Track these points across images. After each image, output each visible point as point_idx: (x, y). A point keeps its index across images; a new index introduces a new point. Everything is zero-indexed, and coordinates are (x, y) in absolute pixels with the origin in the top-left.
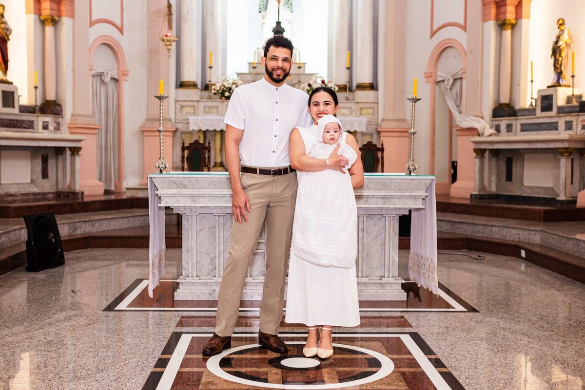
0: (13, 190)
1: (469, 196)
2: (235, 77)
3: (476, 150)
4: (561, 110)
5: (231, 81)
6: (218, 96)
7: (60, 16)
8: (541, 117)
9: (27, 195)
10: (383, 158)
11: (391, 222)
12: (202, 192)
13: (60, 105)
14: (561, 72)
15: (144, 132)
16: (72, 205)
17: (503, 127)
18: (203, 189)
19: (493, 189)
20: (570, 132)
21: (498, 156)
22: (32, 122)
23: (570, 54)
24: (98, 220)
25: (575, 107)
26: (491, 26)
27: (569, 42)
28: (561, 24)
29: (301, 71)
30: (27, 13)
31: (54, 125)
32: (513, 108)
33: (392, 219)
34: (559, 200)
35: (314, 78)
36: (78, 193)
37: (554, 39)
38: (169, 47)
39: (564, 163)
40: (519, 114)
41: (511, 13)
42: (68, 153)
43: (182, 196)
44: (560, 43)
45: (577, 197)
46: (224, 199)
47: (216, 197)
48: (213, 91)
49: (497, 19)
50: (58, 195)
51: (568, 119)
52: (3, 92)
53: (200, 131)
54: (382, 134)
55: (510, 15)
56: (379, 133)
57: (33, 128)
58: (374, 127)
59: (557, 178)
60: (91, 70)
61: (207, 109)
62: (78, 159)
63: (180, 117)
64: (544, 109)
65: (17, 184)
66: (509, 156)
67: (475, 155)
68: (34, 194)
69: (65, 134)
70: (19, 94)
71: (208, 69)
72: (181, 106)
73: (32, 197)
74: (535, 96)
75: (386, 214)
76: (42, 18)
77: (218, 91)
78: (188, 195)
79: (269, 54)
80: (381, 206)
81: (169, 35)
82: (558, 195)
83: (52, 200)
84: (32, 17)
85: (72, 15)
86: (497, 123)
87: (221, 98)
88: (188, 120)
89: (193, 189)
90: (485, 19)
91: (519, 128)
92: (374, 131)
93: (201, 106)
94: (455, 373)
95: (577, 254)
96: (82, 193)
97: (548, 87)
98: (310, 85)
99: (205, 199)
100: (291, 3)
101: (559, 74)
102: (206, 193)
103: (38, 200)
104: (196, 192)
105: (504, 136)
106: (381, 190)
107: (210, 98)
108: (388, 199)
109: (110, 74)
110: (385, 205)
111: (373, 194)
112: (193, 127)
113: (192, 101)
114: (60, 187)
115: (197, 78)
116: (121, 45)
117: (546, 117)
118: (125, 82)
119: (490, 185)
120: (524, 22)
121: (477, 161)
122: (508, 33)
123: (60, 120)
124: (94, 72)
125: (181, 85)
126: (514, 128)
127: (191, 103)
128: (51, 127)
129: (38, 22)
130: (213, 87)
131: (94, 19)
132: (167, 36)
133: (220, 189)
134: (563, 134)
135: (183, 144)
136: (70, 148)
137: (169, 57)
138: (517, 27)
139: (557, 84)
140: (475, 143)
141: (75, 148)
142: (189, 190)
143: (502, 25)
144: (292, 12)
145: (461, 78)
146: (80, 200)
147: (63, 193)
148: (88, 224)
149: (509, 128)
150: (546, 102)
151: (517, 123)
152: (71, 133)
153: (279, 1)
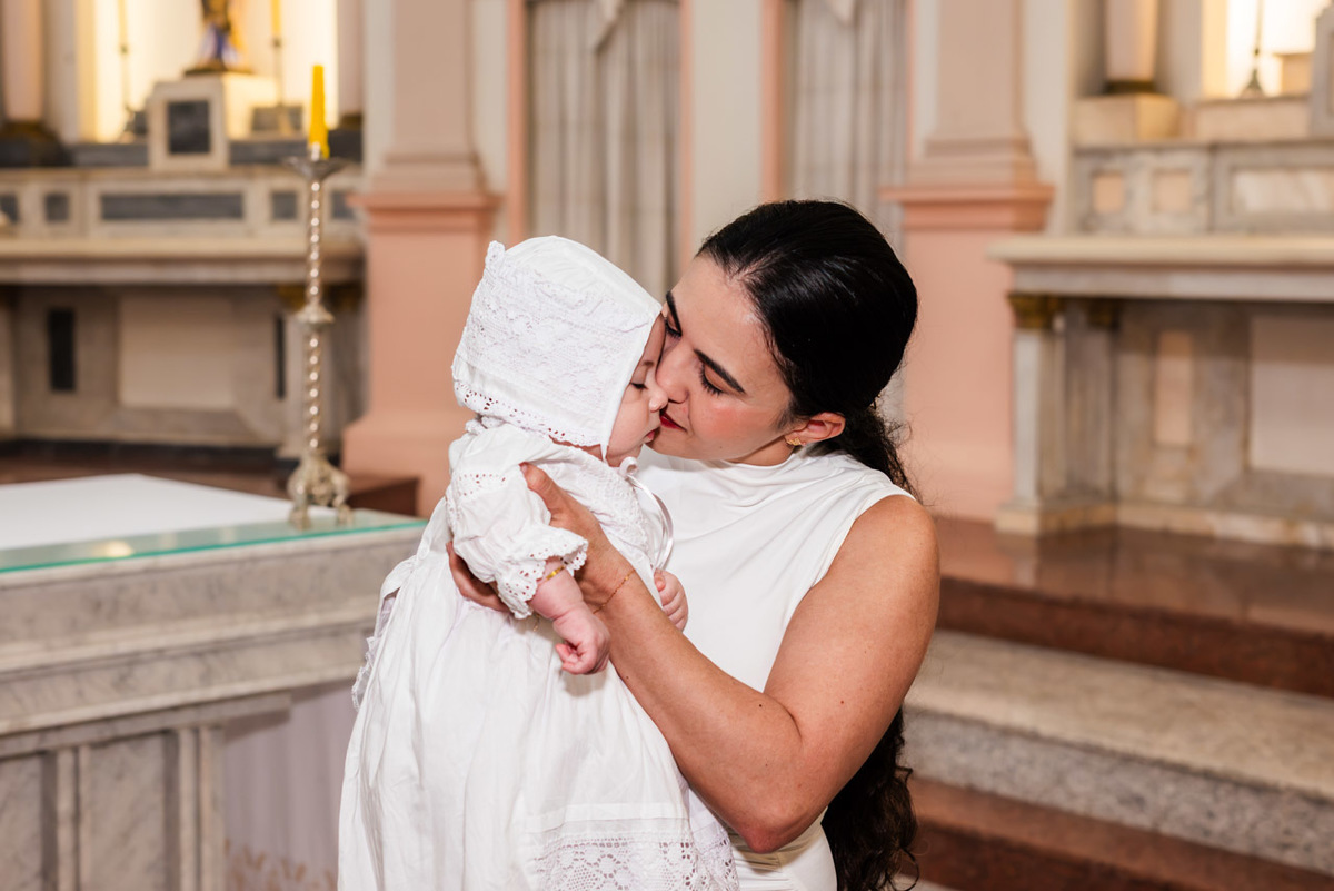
4: (244, 156)
8: (167, 171)
11: (205, 753)
14: (228, 26)
17: (32, 204)
19: (4, 420)
20: (290, 226)
32: (55, 137)
33: (205, 737)
40: (82, 158)
51: (282, 182)
64: (181, 146)
66: (63, 305)
74: (138, 103)
86: (5, 189)
91: (93, 208)
97: (186, 73)
105: (38, 238)
117: (194, 174)
126: (75, 206)
134: (265, 235)
139: (214, 67)
149: (56, 207)
150: (185, 125)
151: (87, 193)
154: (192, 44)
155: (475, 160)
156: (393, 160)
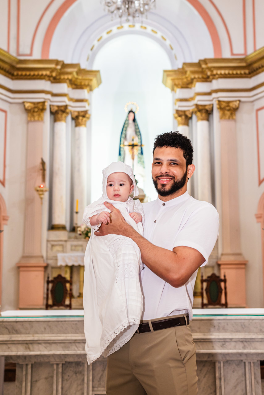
6: (83, 236)
10: (225, 288)
11: (252, 369)
12: (36, 337)
15: (19, 268)
18: (37, 333)
33: (252, 365)
38: (42, 196)
43: (14, 343)
46: (62, 345)
47: (53, 343)
48: (79, 232)
53: (67, 266)
54: (222, 267)
56: (219, 265)
58: (215, 261)
61: (73, 248)
63: (51, 254)
71: (75, 215)
72: (52, 245)
75: (246, 360)
77: (83, 232)
78: (21, 342)
80: (240, 351)
81: (42, 186)
87: (85, 238)
88: (56, 257)
89: (26, 334)
92: (214, 264)
93: (68, 245)
99: (40, 346)
100: (143, 162)
102: (41, 339)
104: (29, 338)
106: (239, 332)
107: (76, 238)
108: (248, 343)
110: (245, 349)
111: (230, 337)
112: (60, 263)
113: (61, 241)
115: (66, 222)
116: (3, 196)
118: (5, 226)
125: (52, 227)
127: (60, 243)
130: (79, 229)
132: (40, 187)
133: (57, 333)
135: (48, 278)
137: (42, 203)
142: (23, 335)
144: (144, 168)
153: (133, 159)
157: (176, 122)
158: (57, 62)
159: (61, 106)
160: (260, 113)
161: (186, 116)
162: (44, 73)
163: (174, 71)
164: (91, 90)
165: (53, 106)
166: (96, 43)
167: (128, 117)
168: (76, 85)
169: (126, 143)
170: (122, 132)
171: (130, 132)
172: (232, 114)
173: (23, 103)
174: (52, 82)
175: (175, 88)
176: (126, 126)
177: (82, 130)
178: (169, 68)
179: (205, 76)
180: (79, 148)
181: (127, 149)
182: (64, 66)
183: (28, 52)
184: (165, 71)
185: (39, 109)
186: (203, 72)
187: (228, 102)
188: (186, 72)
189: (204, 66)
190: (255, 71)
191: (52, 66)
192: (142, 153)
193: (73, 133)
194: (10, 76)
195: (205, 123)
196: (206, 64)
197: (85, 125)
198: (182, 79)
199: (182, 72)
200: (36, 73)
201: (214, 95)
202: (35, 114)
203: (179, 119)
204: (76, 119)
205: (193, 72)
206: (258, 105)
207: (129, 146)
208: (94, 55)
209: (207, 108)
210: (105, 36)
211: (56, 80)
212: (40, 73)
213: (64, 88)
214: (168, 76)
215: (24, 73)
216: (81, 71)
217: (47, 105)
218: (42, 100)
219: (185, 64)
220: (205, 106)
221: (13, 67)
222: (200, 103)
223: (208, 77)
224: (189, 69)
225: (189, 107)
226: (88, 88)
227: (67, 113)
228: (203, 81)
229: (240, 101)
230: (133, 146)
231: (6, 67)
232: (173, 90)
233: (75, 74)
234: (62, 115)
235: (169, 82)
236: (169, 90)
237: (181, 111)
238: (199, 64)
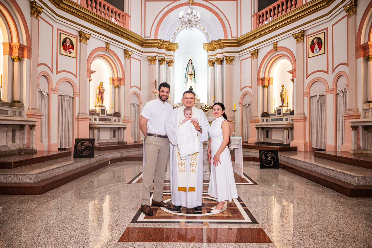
0: (104, 141)
1: (254, 143)
2: (177, 104)
3: (256, 128)
4: (284, 114)
5: (175, 106)
7: (120, 85)
8: (278, 117)
9: (108, 143)
13: (120, 114)
14: (284, 102)
16: (122, 146)
17: (265, 120)
19: (262, 140)
20: (287, 122)
21: (263, 130)
22: (111, 119)
23: (286, 96)
24: (130, 151)
25: (289, 113)
26: (260, 87)
27: (286, 92)
28: (283, 86)
29: (198, 102)
30: (110, 84)
31: (118, 120)
32: (268, 113)
34: (284, 144)
35: (203, 104)
36: (125, 142)
37: (281, 91)
38: (155, 95)
39: (286, 131)
40: (270, 115)
41: (266, 83)
42: (122, 129)
44: (283, 93)
45: (290, 143)
49: (262, 85)
50: (119, 143)
51: (286, 117)
52: (101, 109)
55: (266, 84)
57: (111, 121)
59: (283, 137)
60: (130, 102)
62: (125, 131)
64: (278, 114)
65: (105, 139)
66: (268, 129)
67: (256, 129)
68: (111, 143)
69: (121, 123)
70: (107, 110)
73: (110, 144)
74: (275, 110)
76: (115, 86)
79: (161, 90)
82: (284, 143)
83: (117, 144)
84: (112, 86)
85: (124, 85)
86: (263, 119)
90: (258, 85)
94: (249, 209)
95: (291, 163)
96: (127, 142)
97: (280, 107)
98: (201, 107)
100: (195, 80)
101: (283, 102)
103: (112, 145)
105: (265, 123)
109: (136, 103)
114: (119, 140)
116: (140, 94)
117: (279, 117)
118: (141, 106)
119: (261, 139)
120: (271, 86)
121: (257, 131)
122: (266, 89)
123: (120, 118)
124: (131, 103)
126: (269, 120)
128: (117, 121)
129: (113, 87)
131: (131, 86)
132: (155, 91)
134: (285, 122)
136: (123, 127)
138: (269, 88)
139: (283, 106)
140: (256, 125)
141: (124, 127)
143: (264, 87)
144: (196, 83)
145: (251, 104)
146: (126, 145)
147: (120, 142)
148: (127, 153)
149: (267, 120)
150: (279, 112)
151: (270, 118)
152: (123, 123)
153: (191, 80)
154: (280, 104)
155: (304, 114)
156: (296, 114)
157: (208, 64)
158: (161, 40)
159: (163, 58)
160: (242, 61)
161: (213, 62)
162: (156, 45)
163: (208, 44)
164: (174, 51)
165: (159, 58)
166: (176, 31)
167: (189, 62)
168: (168, 49)
169: (188, 73)
170: (187, 68)
171: (190, 68)
172: (231, 62)
173: (148, 57)
174: (159, 48)
175: (209, 51)
176: (188, 66)
177: (171, 68)
178: (206, 42)
179: (220, 46)
180: (169, 75)
181: (189, 76)
182: (164, 41)
183: (149, 36)
184: (204, 44)
185: (154, 59)
186: (219, 44)
187: (230, 57)
188: (213, 44)
189: (220, 42)
190: (240, 44)
191: (159, 42)
192: (195, 77)
193: (167, 69)
194: (142, 46)
195: (220, 65)
196: (221, 41)
197: (172, 66)
198: (211, 47)
199: (211, 44)
200: (152, 45)
201: (224, 54)
202: (152, 61)
203: (210, 63)
204: (168, 63)
205: (216, 44)
206: (241, 58)
207: (190, 74)
208: (176, 37)
209: (221, 59)
210: (180, 28)
211: (160, 48)
212: (154, 45)
213: (163, 51)
214: (205, 45)
215: (147, 45)
216: (170, 44)
217: (157, 58)
218: (155, 56)
219: (212, 41)
220: (220, 58)
221: (143, 42)
222: (218, 57)
223: (222, 47)
224: (214, 43)
225: (214, 59)
226: (173, 51)
227: (165, 61)
228: (220, 48)
229: (234, 57)
230: (191, 74)
231: (140, 42)
232: (208, 51)
233: (168, 45)
234: (163, 62)
235: (206, 48)
236: (206, 51)
237: (211, 60)
238: (218, 41)
